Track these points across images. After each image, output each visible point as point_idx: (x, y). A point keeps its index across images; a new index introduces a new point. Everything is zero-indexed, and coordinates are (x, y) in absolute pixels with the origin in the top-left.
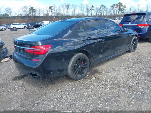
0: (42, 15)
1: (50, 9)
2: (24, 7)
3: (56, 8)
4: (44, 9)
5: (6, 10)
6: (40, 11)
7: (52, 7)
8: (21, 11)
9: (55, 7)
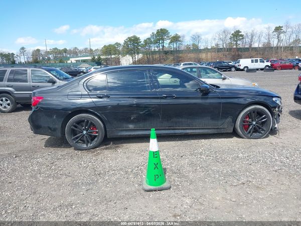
0: (256, 45)
1: (275, 33)
2: (224, 32)
3: (289, 30)
4: (262, 33)
5: (193, 38)
6: (252, 37)
7: (282, 27)
8: (217, 38)
9: (287, 27)
